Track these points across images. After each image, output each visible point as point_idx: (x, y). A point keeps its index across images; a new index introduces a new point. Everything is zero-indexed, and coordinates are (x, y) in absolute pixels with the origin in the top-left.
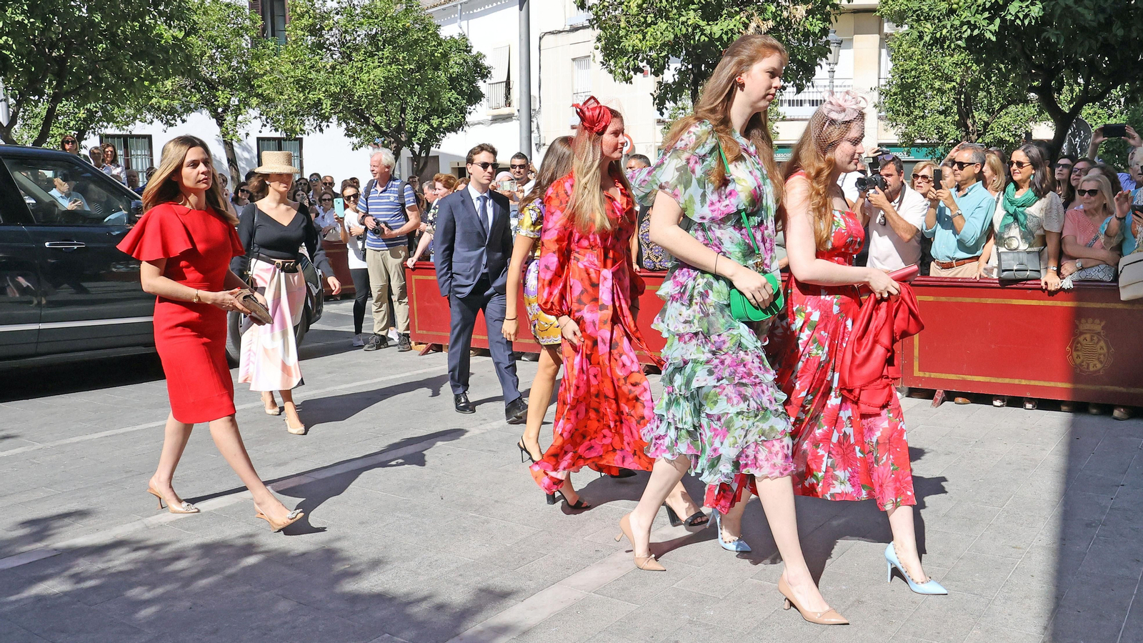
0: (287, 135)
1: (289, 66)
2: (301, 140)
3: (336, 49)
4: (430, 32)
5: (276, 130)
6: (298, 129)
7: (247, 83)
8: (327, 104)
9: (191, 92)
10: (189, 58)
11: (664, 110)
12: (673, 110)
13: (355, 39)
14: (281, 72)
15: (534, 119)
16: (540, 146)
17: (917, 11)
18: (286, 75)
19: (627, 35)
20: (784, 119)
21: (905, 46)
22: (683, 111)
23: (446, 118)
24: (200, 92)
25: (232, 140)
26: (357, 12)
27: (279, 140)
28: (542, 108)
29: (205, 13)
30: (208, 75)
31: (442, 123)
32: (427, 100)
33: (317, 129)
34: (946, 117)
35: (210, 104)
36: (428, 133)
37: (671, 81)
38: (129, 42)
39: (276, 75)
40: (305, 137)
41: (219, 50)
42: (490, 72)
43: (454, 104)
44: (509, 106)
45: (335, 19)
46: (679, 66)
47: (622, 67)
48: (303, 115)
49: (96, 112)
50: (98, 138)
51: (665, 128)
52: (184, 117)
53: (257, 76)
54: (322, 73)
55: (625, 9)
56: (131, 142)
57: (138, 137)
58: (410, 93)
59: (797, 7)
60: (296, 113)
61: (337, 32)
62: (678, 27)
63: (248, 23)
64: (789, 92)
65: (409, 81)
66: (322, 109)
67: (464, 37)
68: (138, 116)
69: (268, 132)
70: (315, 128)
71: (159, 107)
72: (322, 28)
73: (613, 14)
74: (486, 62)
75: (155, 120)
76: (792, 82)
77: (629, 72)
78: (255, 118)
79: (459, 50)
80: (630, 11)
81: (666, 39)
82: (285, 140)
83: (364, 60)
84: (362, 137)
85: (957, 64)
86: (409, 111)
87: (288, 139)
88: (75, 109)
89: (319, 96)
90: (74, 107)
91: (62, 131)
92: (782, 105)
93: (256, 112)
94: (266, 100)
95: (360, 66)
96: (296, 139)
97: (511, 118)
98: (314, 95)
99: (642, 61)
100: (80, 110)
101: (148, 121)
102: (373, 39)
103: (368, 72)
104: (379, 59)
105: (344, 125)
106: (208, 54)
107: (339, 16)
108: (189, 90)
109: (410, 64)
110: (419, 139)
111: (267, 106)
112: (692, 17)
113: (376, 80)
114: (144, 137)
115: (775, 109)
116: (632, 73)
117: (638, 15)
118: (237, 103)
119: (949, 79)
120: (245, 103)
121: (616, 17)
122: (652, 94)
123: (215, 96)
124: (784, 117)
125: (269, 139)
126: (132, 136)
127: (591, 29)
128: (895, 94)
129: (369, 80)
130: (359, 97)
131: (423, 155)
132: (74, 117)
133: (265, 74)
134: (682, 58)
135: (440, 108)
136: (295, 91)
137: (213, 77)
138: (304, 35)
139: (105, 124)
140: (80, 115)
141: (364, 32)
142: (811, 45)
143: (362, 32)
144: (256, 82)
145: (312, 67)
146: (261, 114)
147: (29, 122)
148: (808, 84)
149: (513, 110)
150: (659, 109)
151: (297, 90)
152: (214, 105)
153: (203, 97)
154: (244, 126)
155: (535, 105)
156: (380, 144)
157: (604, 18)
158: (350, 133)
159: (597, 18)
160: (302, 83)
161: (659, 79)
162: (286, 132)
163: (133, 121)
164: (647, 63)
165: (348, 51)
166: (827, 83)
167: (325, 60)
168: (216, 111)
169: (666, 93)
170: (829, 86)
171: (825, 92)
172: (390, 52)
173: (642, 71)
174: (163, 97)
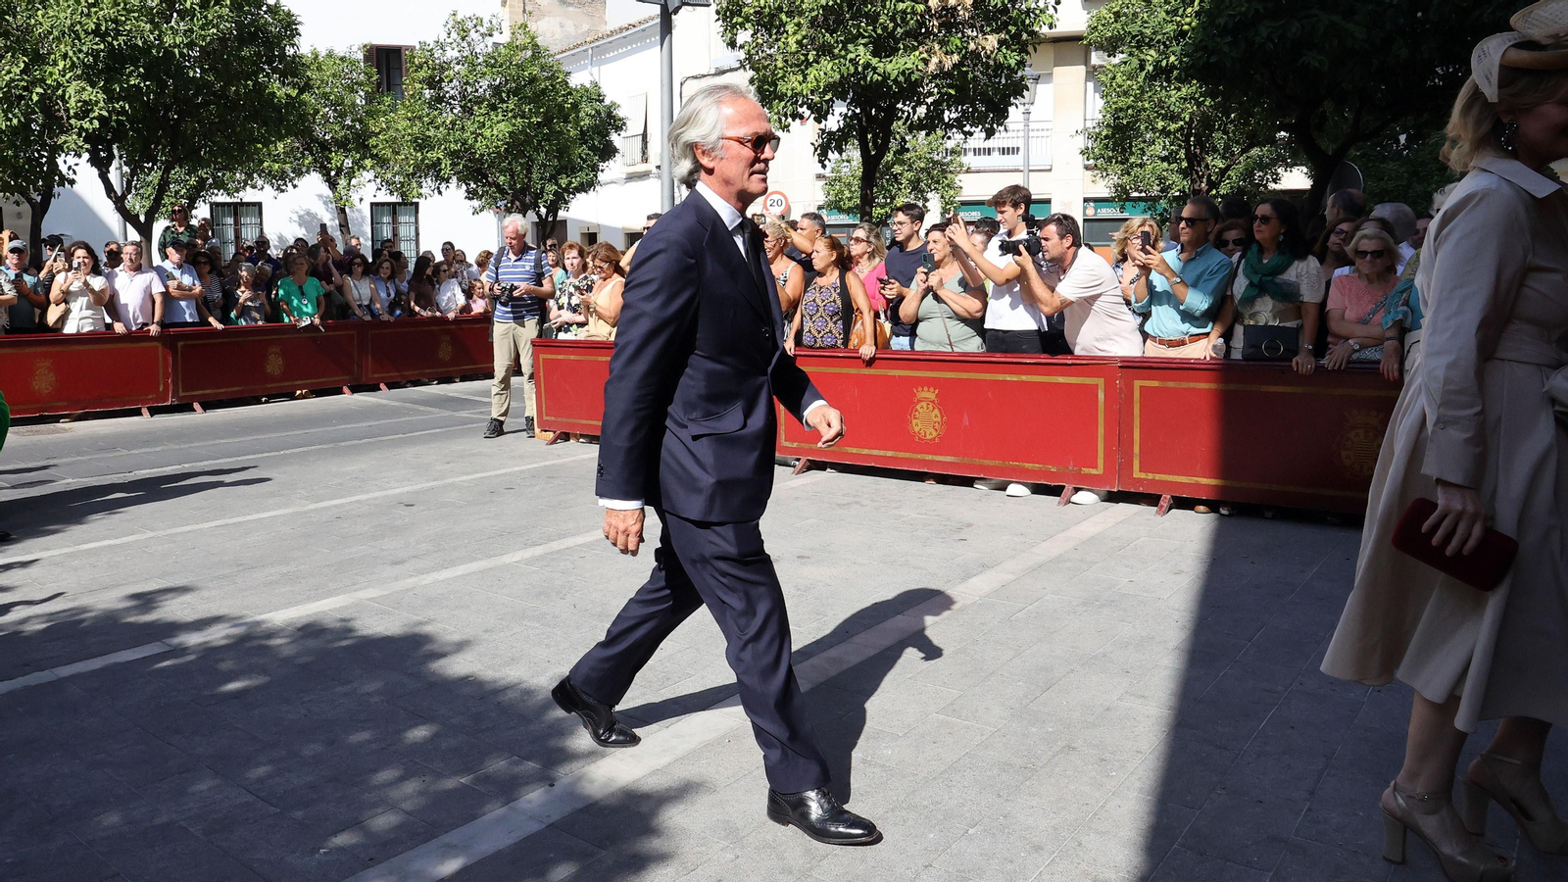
0: (403, 199)
1: (406, 123)
2: (417, 204)
3: (456, 102)
4: (560, 80)
5: (391, 193)
6: (414, 192)
7: (359, 143)
8: (446, 163)
9: (304, 155)
10: (303, 117)
11: (827, 162)
12: (836, 162)
13: (477, 91)
14: (397, 130)
17: (1137, 36)
18: (403, 133)
19: (784, 76)
20: (968, 171)
21: (1119, 80)
22: (849, 164)
23: (576, 177)
24: (313, 155)
25: (345, 206)
26: (479, 61)
27: (394, 205)
29: (319, 69)
30: (321, 135)
31: (571, 183)
32: (555, 157)
33: (436, 191)
34: (1169, 164)
35: (322, 167)
36: (556, 194)
37: (834, 129)
38: (242, 102)
39: (391, 132)
40: (422, 202)
41: (333, 108)
42: (624, 124)
43: (585, 161)
44: (646, 162)
45: (456, 70)
46: (844, 110)
47: (778, 113)
48: (420, 177)
49: (207, 179)
50: (208, 205)
51: (826, 184)
52: (295, 182)
53: (372, 135)
54: (441, 129)
55: (782, 46)
56: (241, 210)
57: (248, 204)
58: (538, 148)
59: (987, 36)
60: (413, 174)
61: (458, 83)
62: (845, 65)
63: (362, 77)
64: (976, 140)
65: (536, 136)
66: (441, 170)
67: (596, 85)
68: (249, 182)
69: (384, 197)
70: (433, 191)
71: (270, 172)
72: (441, 80)
73: (768, 52)
74: (620, 113)
75: (266, 185)
76: (980, 127)
77: (787, 118)
78: (369, 181)
79: (590, 100)
80: (788, 48)
81: (831, 80)
82: (400, 204)
83: (486, 114)
84: (483, 200)
85: (1185, 100)
86: (535, 169)
87: (404, 204)
88: (186, 177)
90: (186, 174)
91: (173, 200)
92: (965, 154)
93: (369, 175)
94: (382, 162)
95: (482, 120)
96: (412, 204)
97: (648, 176)
98: (432, 154)
99: (801, 106)
100: (191, 177)
101: (259, 188)
102: (496, 90)
104: (503, 112)
105: (464, 187)
106: (321, 113)
107: (460, 66)
108: (302, 153)
109: (536, 117)
110: (546, 202)
111: (382, 167)
112: (862, 53)
113: (500, 135)
114: (254, 204)
115: (958, 159)
116: (790, 120)
117: (797, 52)
118: (350, 165)
119: (1174, 118)
120: (359, 165)
121: (771, 55)
122: (813, 144)
123: (329, 161)
124: (968, 168)
125: (383, 204)
126: (242, 204)
127: (742, 70)
128: (1106, 137)
129: (492, 135)
130: (482, 155)
131: (550, 219)
132: (185, 185)
133: (379, 133)
134: (848, 101)
135: (570, 166)
136: (412, 151)
137: (327, 137)
138: (422, 88)
139: (216, 191)
140: (191, 183)
141: (487, 83)
142: (1003, 81)
143: (484, 83)
144: (371, 142)
145: (431, 123)
146: (375, 177)
147: (141, 191)
148: (1000, 128)
149: (651, 166)
150: (820, 161)
151: (415, 149)
152: (325, 168)
153: (315, 161)
154: (358, 190)
156: (503, 208)
157: (757, 58)
158: (471, 195)
159: (749, 57)
160: (420, 141)
161: (822, 126)
162: (402, 196)
163: (244, 188)
164: (808, 108)
165: (469, 105)
166: (1021, 126)
167: (445, 115)
168: (328, 174)
169: (829, 142)
170: (1024, 130)
171: (1018, 137)
172: (515, 105)
173: (801, 117)
174: (275, 161)
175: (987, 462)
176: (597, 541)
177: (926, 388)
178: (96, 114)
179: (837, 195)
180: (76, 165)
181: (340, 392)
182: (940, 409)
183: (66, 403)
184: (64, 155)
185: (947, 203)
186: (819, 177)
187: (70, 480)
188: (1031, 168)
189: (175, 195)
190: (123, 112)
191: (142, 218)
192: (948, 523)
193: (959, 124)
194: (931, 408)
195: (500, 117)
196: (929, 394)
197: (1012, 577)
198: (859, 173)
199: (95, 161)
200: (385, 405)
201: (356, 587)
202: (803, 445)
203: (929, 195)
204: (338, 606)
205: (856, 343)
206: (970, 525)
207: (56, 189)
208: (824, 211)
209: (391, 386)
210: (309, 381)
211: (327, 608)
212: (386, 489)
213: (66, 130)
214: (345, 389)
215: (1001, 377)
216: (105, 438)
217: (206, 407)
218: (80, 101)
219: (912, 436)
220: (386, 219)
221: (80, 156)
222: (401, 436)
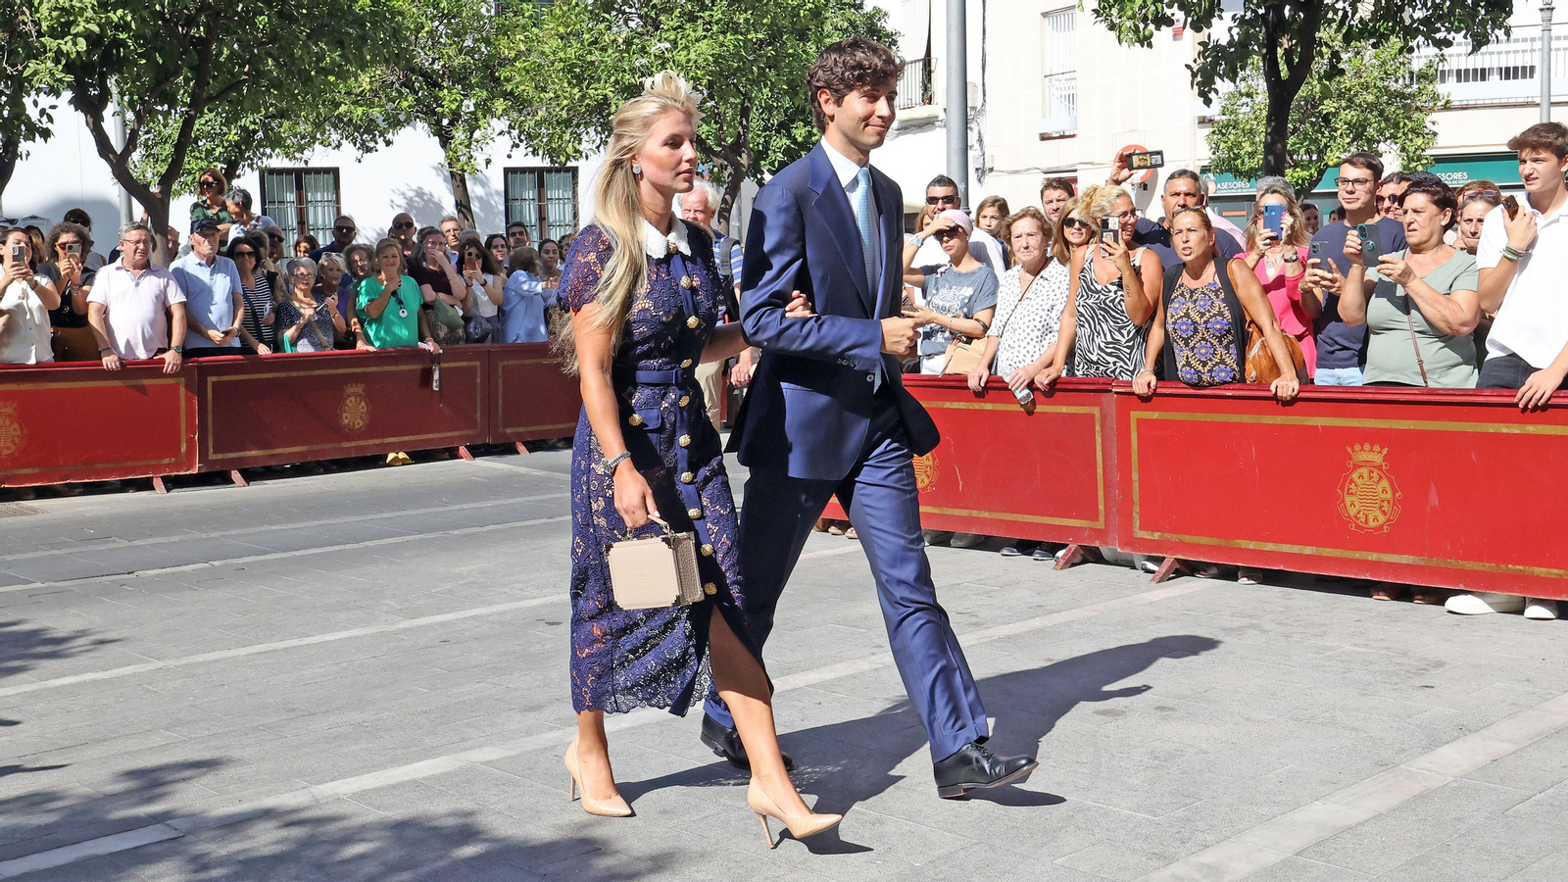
0: (552, 161)
1: (556, 43)
2: (575, 171)
3: (633, 10)
5: (535, 153)
6: (570, 150)
7: (489, 75)
9: (400, 93)
10: (398, 34)
11: (1212, 95)
12: (1229, 98)
14: (543, 53)
15: (973, 125)
16: (983, 172)
18: (552, 58)
20: (1447, 107)
22: (1249, 100)
24: (414, 92)
25: (464, 171)
27: (539, 173)
28: (987, 104)
30: (427, 64)
32: (786, 92)
35: (428, 112)
36: (787, 152)
37: (1224, 42)
38: (304, 11)
39: (534, 58)
40: (581, 164)
41: (445, 21)
44: (930, 103)
47: (1133, 17)
48: (578, 126)
49: (255, 132)
50: (257, 173)
51: (1214, 132)
52: (389, 136)
53: (505, 62)
54: (610, 51)
56: (308, 179)
57: (317, 171)
58: (760, 81)
60: (567, 123)
64: (1459, 55)
65: (755, 60)
66: (609, 114)
68: (318, 136)
69: (523, 159)
70: (598, 147)
71: (351, 120)
74: (889, 25)
75: (344, 142)
76: (1464, 32)
77: (1146, 26)
78: (500, 134)
82: (549, 170)
83: (679, 27)
86: (754, 114)
87: (555, 169)
88: (223, 128)
89: (605, 92)
90: (222, 124)
92: (1443, 80)
93: (500, 125)
94: (519, 103)
95: (673, 37)
96: (568, 170)
97: (933, 123)
98: (596, 89)
99: (1170, 6)
100: (230, 130)
101: (334, 145)
103: (686, 47)
104: (704, 25)
106: (426, 29)
108: (398, 91)
109: (756, 32)
110: (772, 164)
111: (520, 112)
113: (700, 61)
114: (327, 171)
115: (1430, 87)
116: (1152, 27)
118: (472, 109)
120: (485, 109)
122: (1188, 66)
123: (438, 101)
124: (1448, 102)
125: (523, 170)
126: (309, 171)
129: (688, 61)
132: (222, 141)
133: (515, 59)
136: (566, 85)
137: (436, 67)
139: (268, 151)
140: (231, 137)
144: (503, 73)
145: (595, 42)
146: (510, 127)
148: (1497, 31)
149: (935, 109)
150: (1202, 94)
151: (569, 83)
152: (434, 113)
153: (418, 100)
154: (483, 147)
155: (974, 99)
160: (577, 70)
161: (1202, 36)
162: (551, 157)
163: (310, 144)
164: (1180, 8)
165: (653, 14)
166: (1537, 32)
167: (615, 29)
168: (439, 122)
169: (1215, 63)
170: (1542, 39)
171: (1532, 50)
172: (723, 13)
173: (1169, 22)
174: (355, 103)
175: (1470, 565)
176: (840, 679)
177: (1367, 446)
178: (80, 29)
179: (1230, 149)
180: (53, 107)
181: (453, 454)
182: (1390, 481)
183: (36, 471)
184: (33, 93)
185: (1411, 160)
186: (1203, 121)
187: (38, 585)
188: (1553, 100)
189: (207, 157)
190: (124, 26)
191: (154, 189)
192: (1405, 660)
193: (1428, 26)
194: (1376, 479)
195: (700, 33)
196: (1374, 456)
197: (1508, 747)
198: (1265, 113)
199: (82, 102)
200: (523, 475)
201: (467, 744)
202: (1168, 536)
203: (1382, 147)
204: (437, 772)
205: (1254, 374)
206: (1440, 664)
207: (24, 146)
208: (1209, 174)
209: (533, 447)
210: (406, 438)
211: (421, 776)
212: (517, 600)
213: (37, 54)
214: (463, 450)
215: (1491, 428)
216: (95, 521)
217: (250, 476)
218: (56, 9)
219: (1344, 522)
220: (530, 194)
221: (58, 95)
222: (545, 520)
